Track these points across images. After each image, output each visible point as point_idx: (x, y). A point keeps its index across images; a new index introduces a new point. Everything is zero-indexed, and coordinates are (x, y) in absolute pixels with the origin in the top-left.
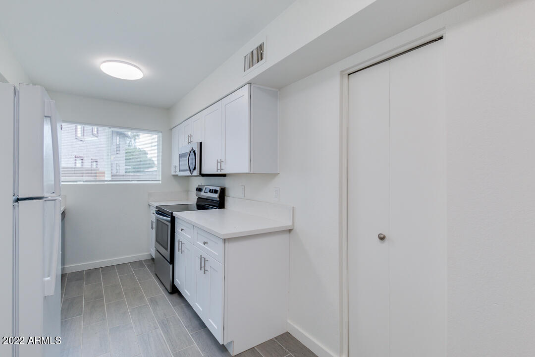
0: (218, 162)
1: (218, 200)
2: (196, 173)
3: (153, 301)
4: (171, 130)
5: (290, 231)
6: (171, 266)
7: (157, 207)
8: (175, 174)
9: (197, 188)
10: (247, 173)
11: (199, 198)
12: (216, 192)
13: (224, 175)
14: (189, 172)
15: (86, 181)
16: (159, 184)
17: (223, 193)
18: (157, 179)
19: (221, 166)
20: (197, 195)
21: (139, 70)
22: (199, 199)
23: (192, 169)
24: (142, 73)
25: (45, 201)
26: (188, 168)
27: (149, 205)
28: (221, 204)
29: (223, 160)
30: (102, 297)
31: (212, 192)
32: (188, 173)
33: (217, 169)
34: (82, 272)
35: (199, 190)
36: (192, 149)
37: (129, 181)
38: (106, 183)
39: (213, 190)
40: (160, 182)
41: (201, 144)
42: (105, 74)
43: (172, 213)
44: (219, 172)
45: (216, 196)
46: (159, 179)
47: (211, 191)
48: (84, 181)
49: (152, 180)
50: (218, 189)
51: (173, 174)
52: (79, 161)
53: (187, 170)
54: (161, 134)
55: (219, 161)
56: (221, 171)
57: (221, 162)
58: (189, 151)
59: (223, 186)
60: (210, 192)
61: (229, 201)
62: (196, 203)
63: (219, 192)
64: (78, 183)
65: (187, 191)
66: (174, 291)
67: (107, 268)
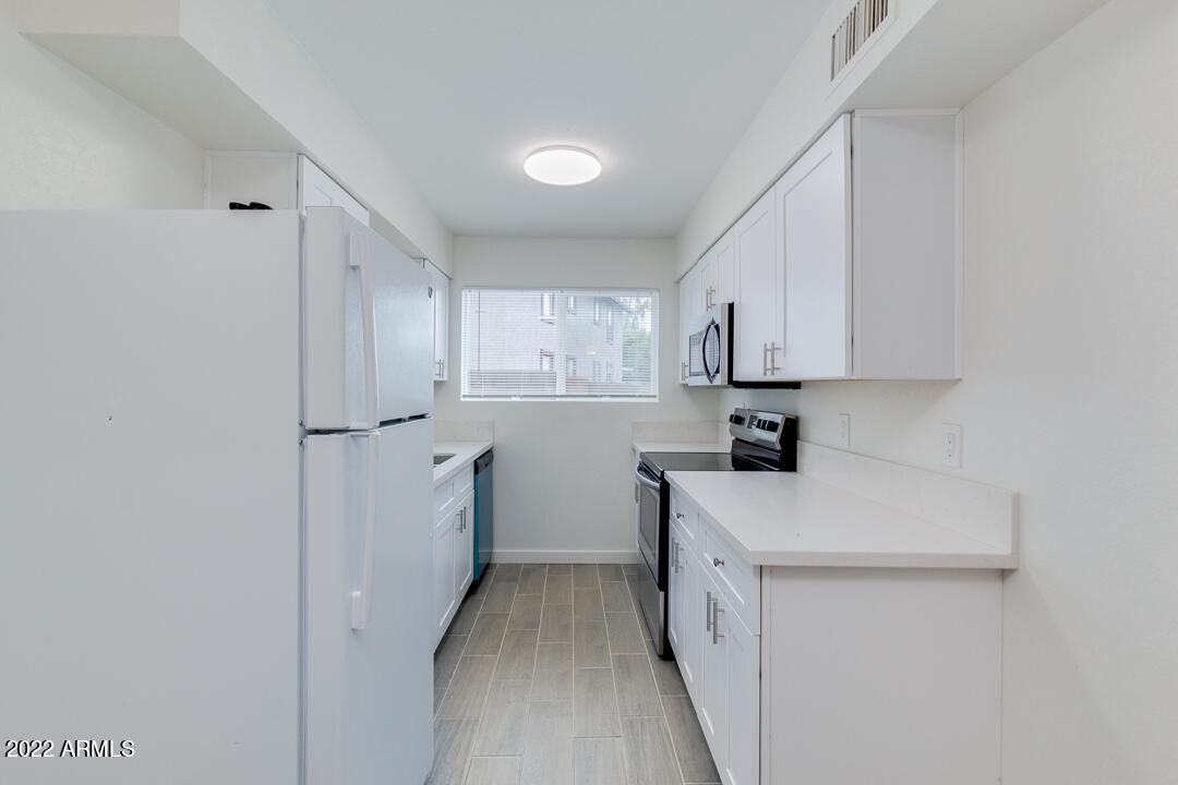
0: (766, 350)
1: (779, 447)
2: (721, 379)
3: (623, 665)
4: (678, 282)
5: (1004, 574)
6: (662, 594)
7: (642, 456)
8: (683, 382)
9: (732, 416)
10: (844, 380)
11: (737, 439)
12: (772, 427)
13: (796, 385)
14: (705, 377)
15: (525, 396)
16: (654, 404)
17: (791, 431)
18: (650, 394)
19: (773, 361)
20: (732, 433)
21: (595, 160)
22: (738, 442)
23: (712, 371)
24: (598, 163)
25: (352, 436)
26: (703, 369)
27: (634, 450)
28: (786, 459)
29: (779, 344)
30: (536, 625)
31: (763, 428)
32: (703, 381)
33: (766, 370)
34: (518, 565)
35: (737, 420)
36: (713, 322)
37: (596, 396)
38: (558, 399)
39: (765, 421)
40: (656, 400)
41: (731, 307)
42: (533, 180)
43: (662, 473)
44: (769, 378)
45: (773, 437)
46: (654, 394)
47: (762, 425)
48: (520, 396)
49: (640, 396)
50: (779, 419)
51: (680, 381)
53: (700, 374)
54: (658, 294)
55: (769, 347)
56: (773, 374)
57: (774, 349)
58: (704, 328)
59: (791, 414)
60: (758, 426)
61: (807, 453)
62: (729, 451)
63: (780, 429)
64: (514, 399)
65: (716, 422)
66: (667, 654)
67: (557, 569)
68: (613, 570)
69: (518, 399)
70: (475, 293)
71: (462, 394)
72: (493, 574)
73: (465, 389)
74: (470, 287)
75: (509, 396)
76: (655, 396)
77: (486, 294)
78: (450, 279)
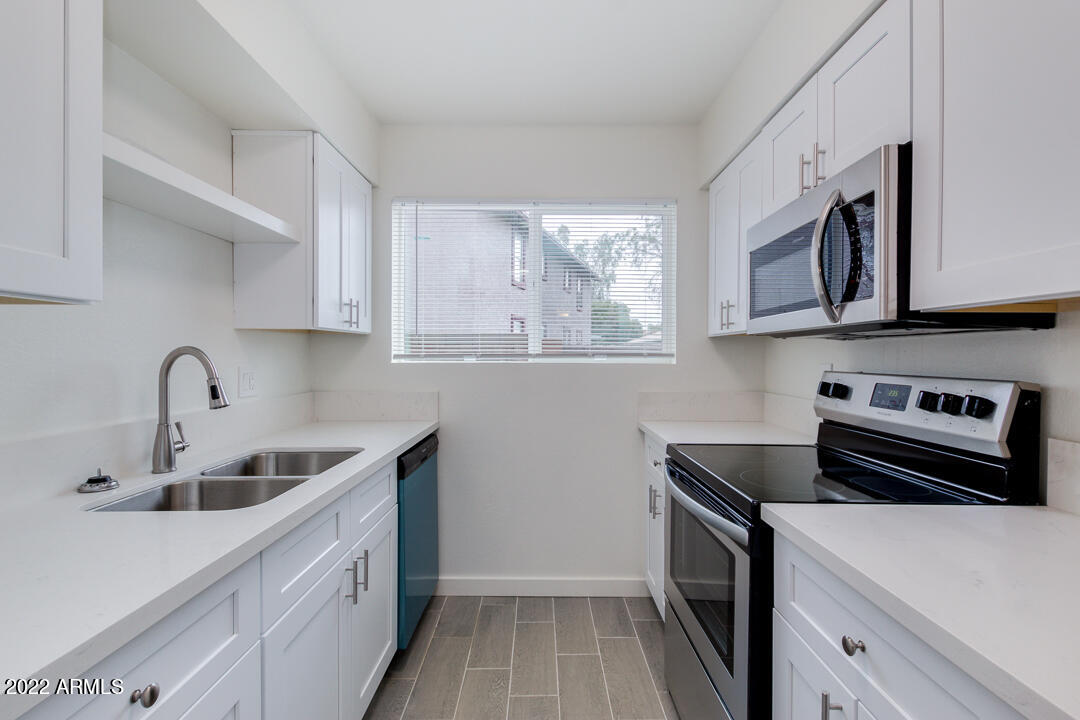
1: (1003, 453)
2: (873, 308)
7: (670, 449)
8: (726, 331)
11: (836, 425)
12: (982, 409)
14: (820, 310)
16: (671, 365)
18: (664, 351)
20: (818, 412)
22: (830, 429)
23: (836, 299)
27: (642, 433)
32: (816, 318)
35: (840, 391)
37: (585, 355)
39: (951, 397)
40: (674, 361)
43: (757, 508)
46: (669, 352)
48: (477, 356)
49: (650, 354)
50: (998, 394)
51: (716, 330)
52: (517, 324)
53: (811, 304)
62: (814, 441)
63: (1005, 413)
65: (760, 394)
67: (532, 605)
68: (611, 606)
69: (473, 360)
70: (410, 208)
71: (394, 353)
72: (438, 616)
73: (398, 345)
74: (404, 198)
75: (461, 356)
76: (672, 355)
77: (426, 209)
78: (373, 187)
